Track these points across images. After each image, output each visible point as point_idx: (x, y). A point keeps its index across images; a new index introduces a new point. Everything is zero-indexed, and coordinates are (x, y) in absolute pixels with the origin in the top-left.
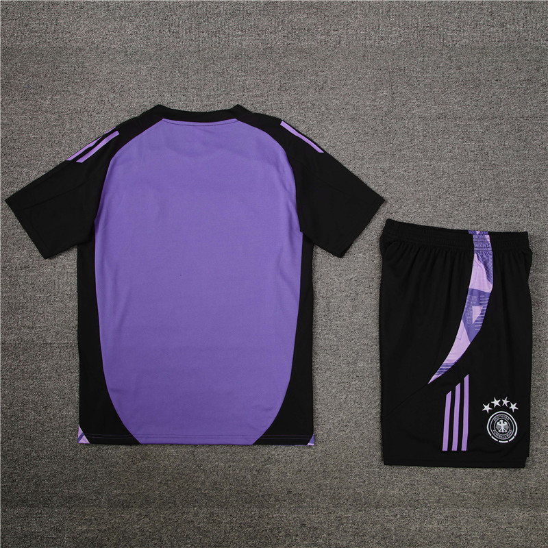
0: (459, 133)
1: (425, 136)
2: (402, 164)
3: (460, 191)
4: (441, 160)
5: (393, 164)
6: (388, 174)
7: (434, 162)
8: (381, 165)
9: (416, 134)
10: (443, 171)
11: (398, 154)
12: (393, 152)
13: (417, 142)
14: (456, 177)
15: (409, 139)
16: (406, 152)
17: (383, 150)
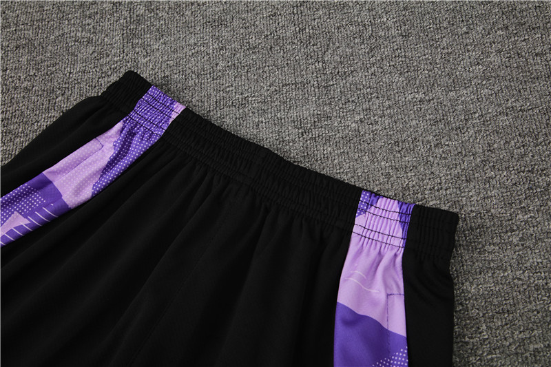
0: (493, 19)
1: (406, 36)
2: (351, 106)
3: (522, 156)
4: (455, 85)
5: (327, 108)
6: (316, 132)
7: (438, 92)
8: (293, 114)
9: (382, 33)
10: (466, 111)
11: (338, 86)
12: (327, 81)
13: (388, 51)
14: (504, 121)
15: (364, 48)
16: (360, 77)
17: (299, 80)
